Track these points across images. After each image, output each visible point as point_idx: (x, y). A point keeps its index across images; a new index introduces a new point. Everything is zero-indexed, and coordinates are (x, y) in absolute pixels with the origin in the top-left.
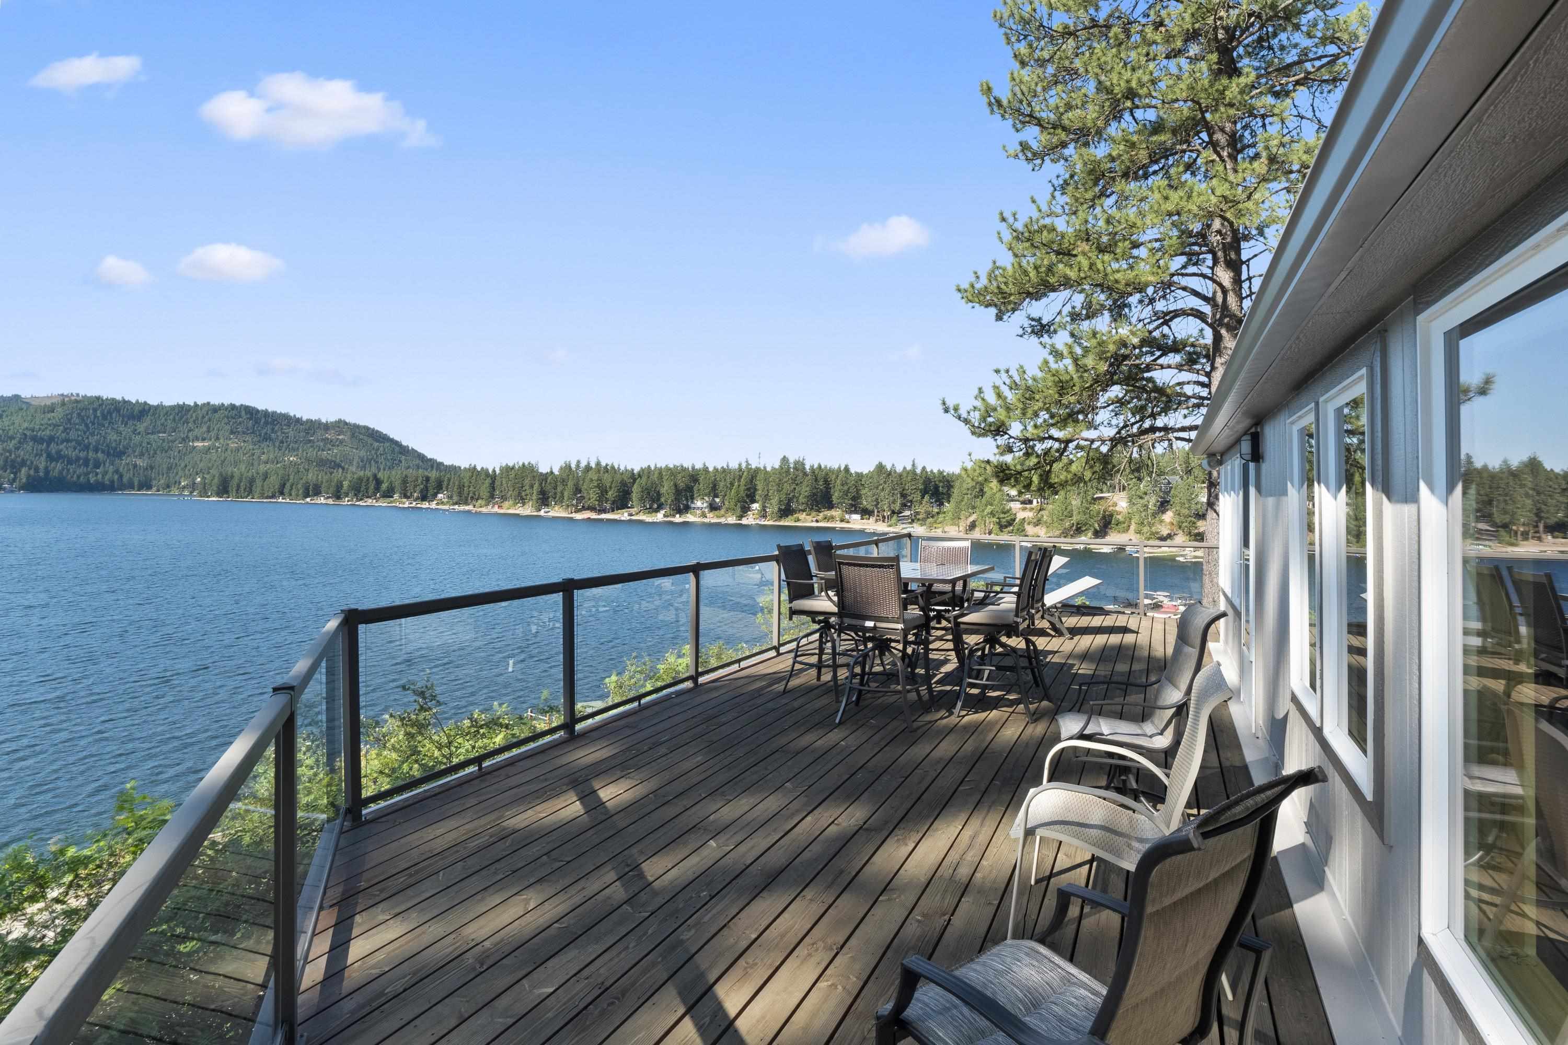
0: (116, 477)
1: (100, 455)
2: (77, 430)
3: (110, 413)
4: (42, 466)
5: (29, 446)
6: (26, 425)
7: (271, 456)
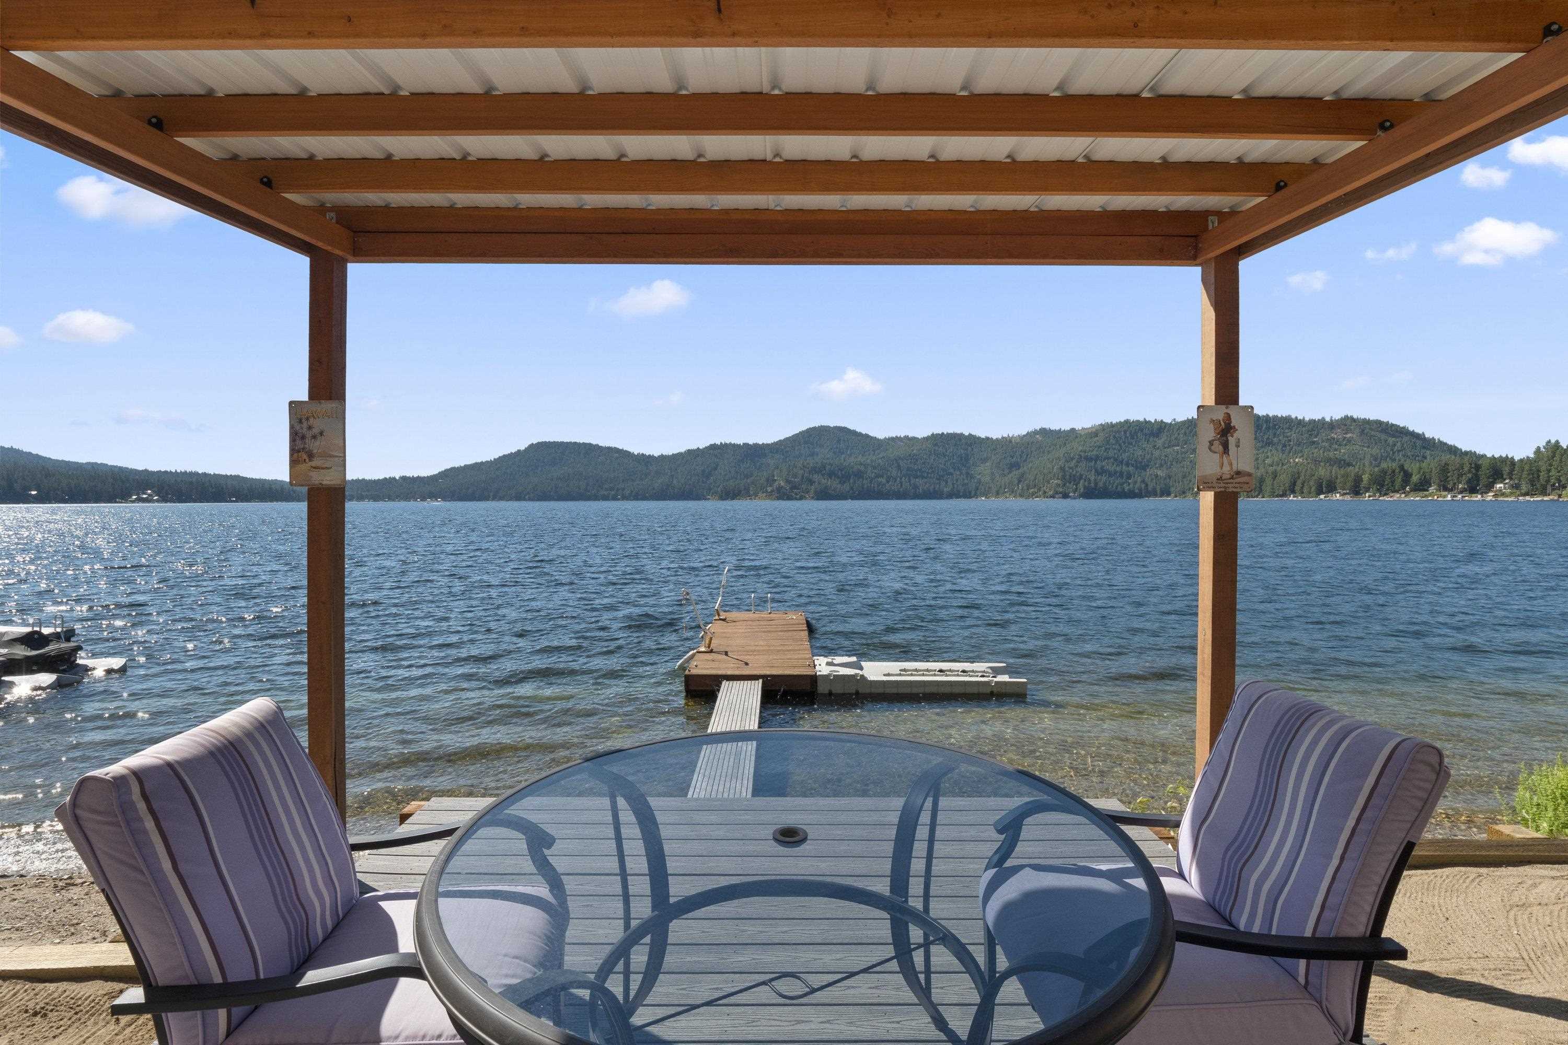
0: (1143, 486)
1: (1131, 468)
2: (1114, 449)
3: (1136, 433)
4: (1093, 478)
5: (1083, 464)
6: (1080, 448)
7: (1276, 459)
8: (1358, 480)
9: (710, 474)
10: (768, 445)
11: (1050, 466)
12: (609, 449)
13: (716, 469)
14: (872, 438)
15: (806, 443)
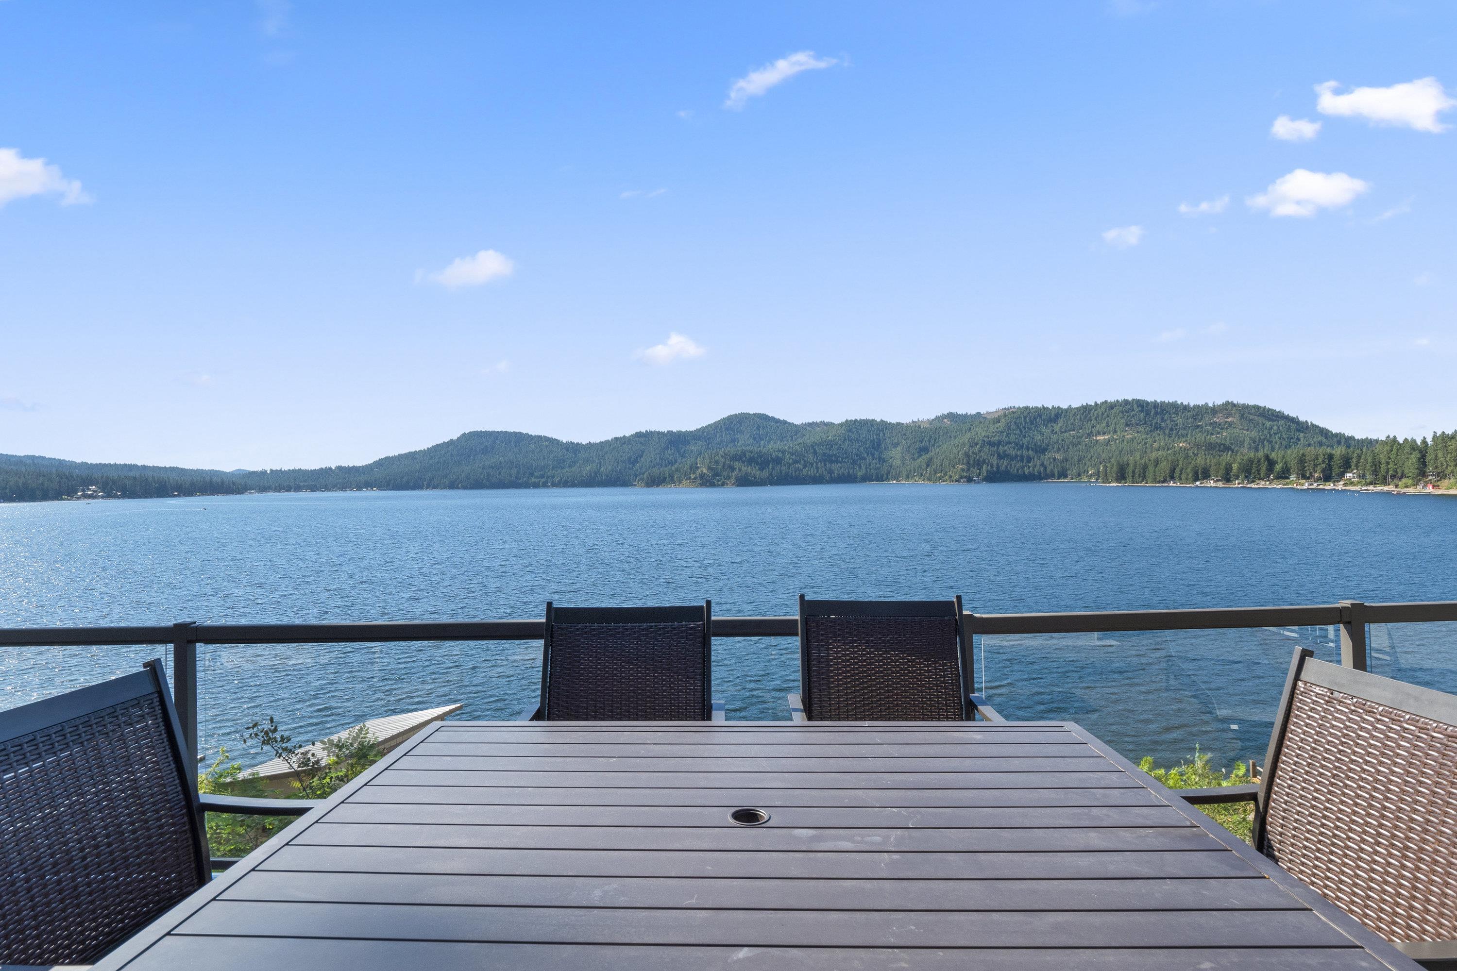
0: (1042, 469)
1: (1031, 452)
2: (1015, 434)
3: (1035, 418)
4: (995, 463)
5: (986, 449)
6: (984, 434)
7: (1162, 444)
8: (1228, 469)
9: (636, 461)
10: (691, 432)
11: (956, 452)
12: (540, 437)
13: (641, 456)
14: (790, 424)
15: (727, 429)
